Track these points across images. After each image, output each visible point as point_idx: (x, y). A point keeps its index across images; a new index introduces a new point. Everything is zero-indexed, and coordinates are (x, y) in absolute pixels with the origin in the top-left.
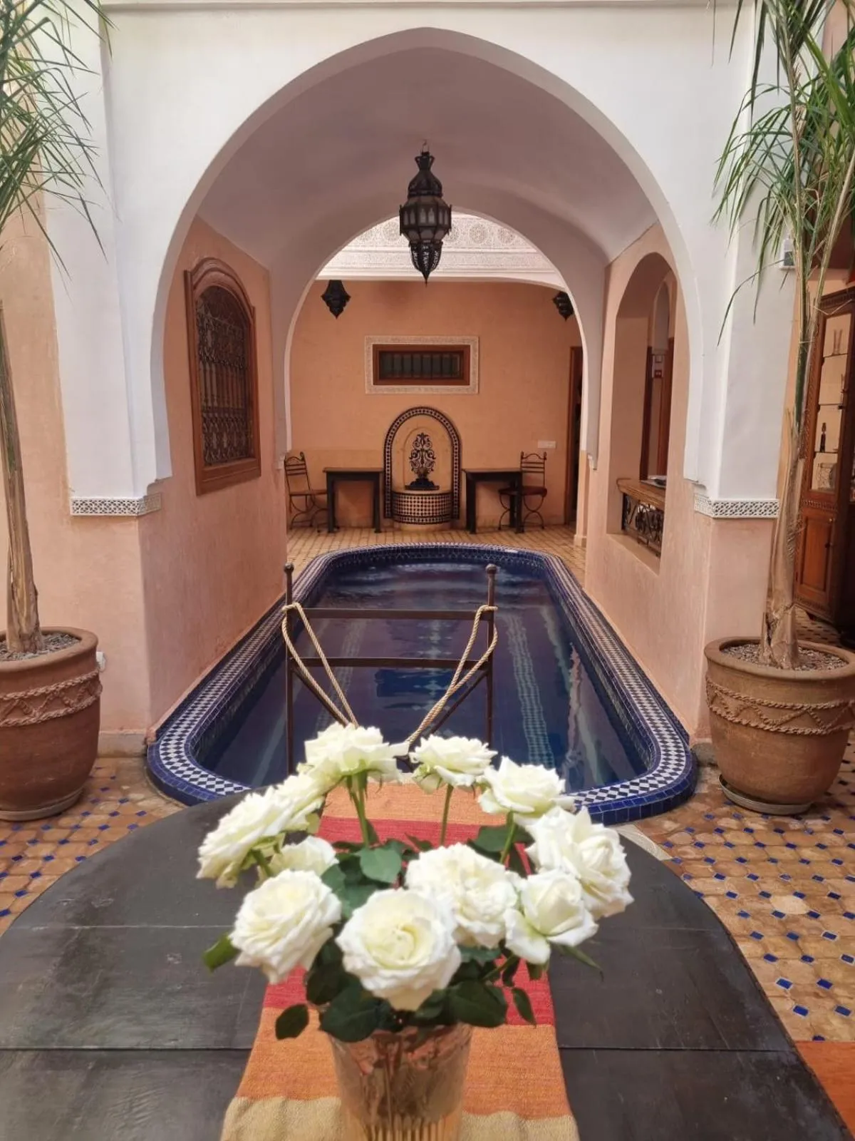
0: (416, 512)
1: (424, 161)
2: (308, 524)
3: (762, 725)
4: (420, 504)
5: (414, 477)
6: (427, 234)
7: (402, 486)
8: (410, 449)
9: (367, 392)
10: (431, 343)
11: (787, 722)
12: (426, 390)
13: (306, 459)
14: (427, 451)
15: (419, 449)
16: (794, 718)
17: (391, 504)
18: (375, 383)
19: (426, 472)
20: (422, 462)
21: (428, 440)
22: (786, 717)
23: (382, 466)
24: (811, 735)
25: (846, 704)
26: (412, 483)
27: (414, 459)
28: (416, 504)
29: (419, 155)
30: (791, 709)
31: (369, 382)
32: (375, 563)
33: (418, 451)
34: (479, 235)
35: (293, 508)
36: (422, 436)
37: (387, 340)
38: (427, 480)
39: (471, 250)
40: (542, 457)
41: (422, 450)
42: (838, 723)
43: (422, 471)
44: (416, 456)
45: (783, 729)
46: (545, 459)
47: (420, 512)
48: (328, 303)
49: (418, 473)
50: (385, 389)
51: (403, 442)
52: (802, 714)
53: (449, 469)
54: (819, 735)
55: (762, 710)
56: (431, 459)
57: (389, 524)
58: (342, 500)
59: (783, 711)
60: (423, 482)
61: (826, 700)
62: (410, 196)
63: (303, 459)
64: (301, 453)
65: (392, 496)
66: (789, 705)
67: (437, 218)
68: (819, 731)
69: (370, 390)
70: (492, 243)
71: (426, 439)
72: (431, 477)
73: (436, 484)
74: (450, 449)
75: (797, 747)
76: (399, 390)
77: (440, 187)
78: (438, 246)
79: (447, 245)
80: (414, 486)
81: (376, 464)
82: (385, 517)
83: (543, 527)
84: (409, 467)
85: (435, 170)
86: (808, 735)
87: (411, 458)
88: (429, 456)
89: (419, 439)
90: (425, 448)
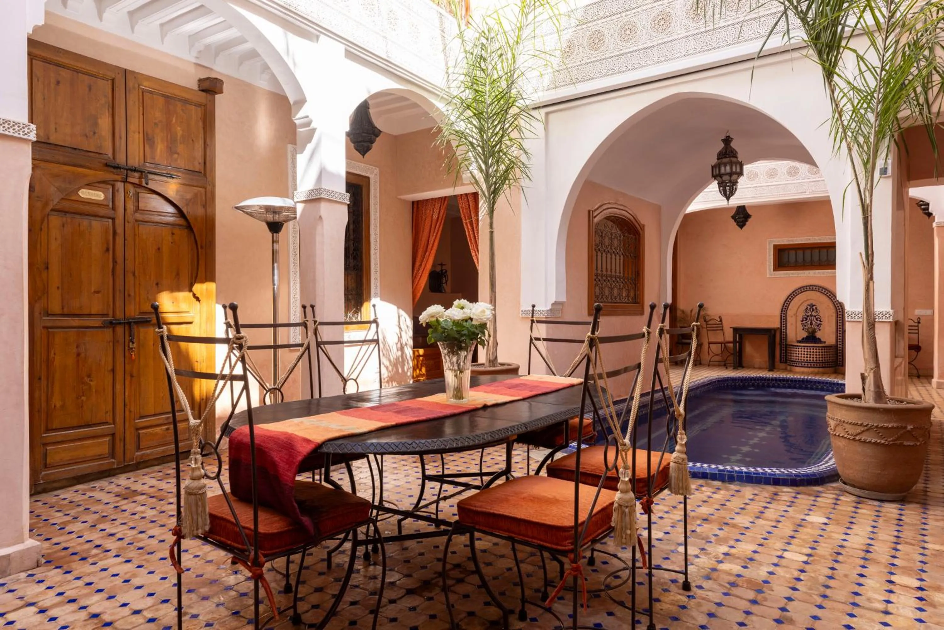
1: (727, 141)
2: (723, 363)
3: (846, 436)
5: (805, 335)
6: (726, 178)
7: (794, 340)
8: (801, 314)
9: (768, 276)
10: (819, 241)
11: (859, 434)
12: (814, 273)
13: (723, 321)
14: (815, 316)
15: (808, 314)
16: (863, 431)
17: (785, 352)
18: (775, 269)
19: (814, 331)
20: (811, 324)
21: (816, 308)
22: (859, 431)
23: (779, 326)
24: (875, 443)
25: (906, 427)
26: (803, 339)
27: (804, 322)
29: (724, 138)
30: (861, 425)
31: (770, 270)
32: (753, 385)
33: (808, 316)
35: (710, 352)
36: (812, 306)
37: (784, 241)
38: (815, 337)
40: (916, 321)
41: (811, 315)
42: (897, 439)
43: (810, 330)
44: (806, 319)
45: (857, 438)
46: (919, 322)
48: (735, 220)
49: (808, 332)
50: (781, 274)
51: (795, 309)
52: (869, 429)
53: (834, 329)
54: (883, 444)
55: (846, 426)
56: (819, 322)
57: (784, 367)
58: (748, 349)
59: (857, 427)
60: (812, 338)
61: (886, 422)
62: (718, 159)
63: (721, 321)
64: (720, 317)
65: (786, 348)
66: (860, 423)
67: (731, 168)
68: (883, 442)
69: (771, 275)
71: (814, 308)
72: (818, 335)
73: (823, 340)
74: (834, 315)
75: (869, 450)
76: (792, 274)
77: (736, 153)
78: (735, 183)
79: (742, 182)
80: (804, 340)
81: (775, 324)
82: (781, 362)
83: (919, 377)
84: (800, 327)
85: (734, 145)
86: (874, 443)
87: (802, 321)
88: (817, 319)
89: (809, 307)
90: (814, 314)
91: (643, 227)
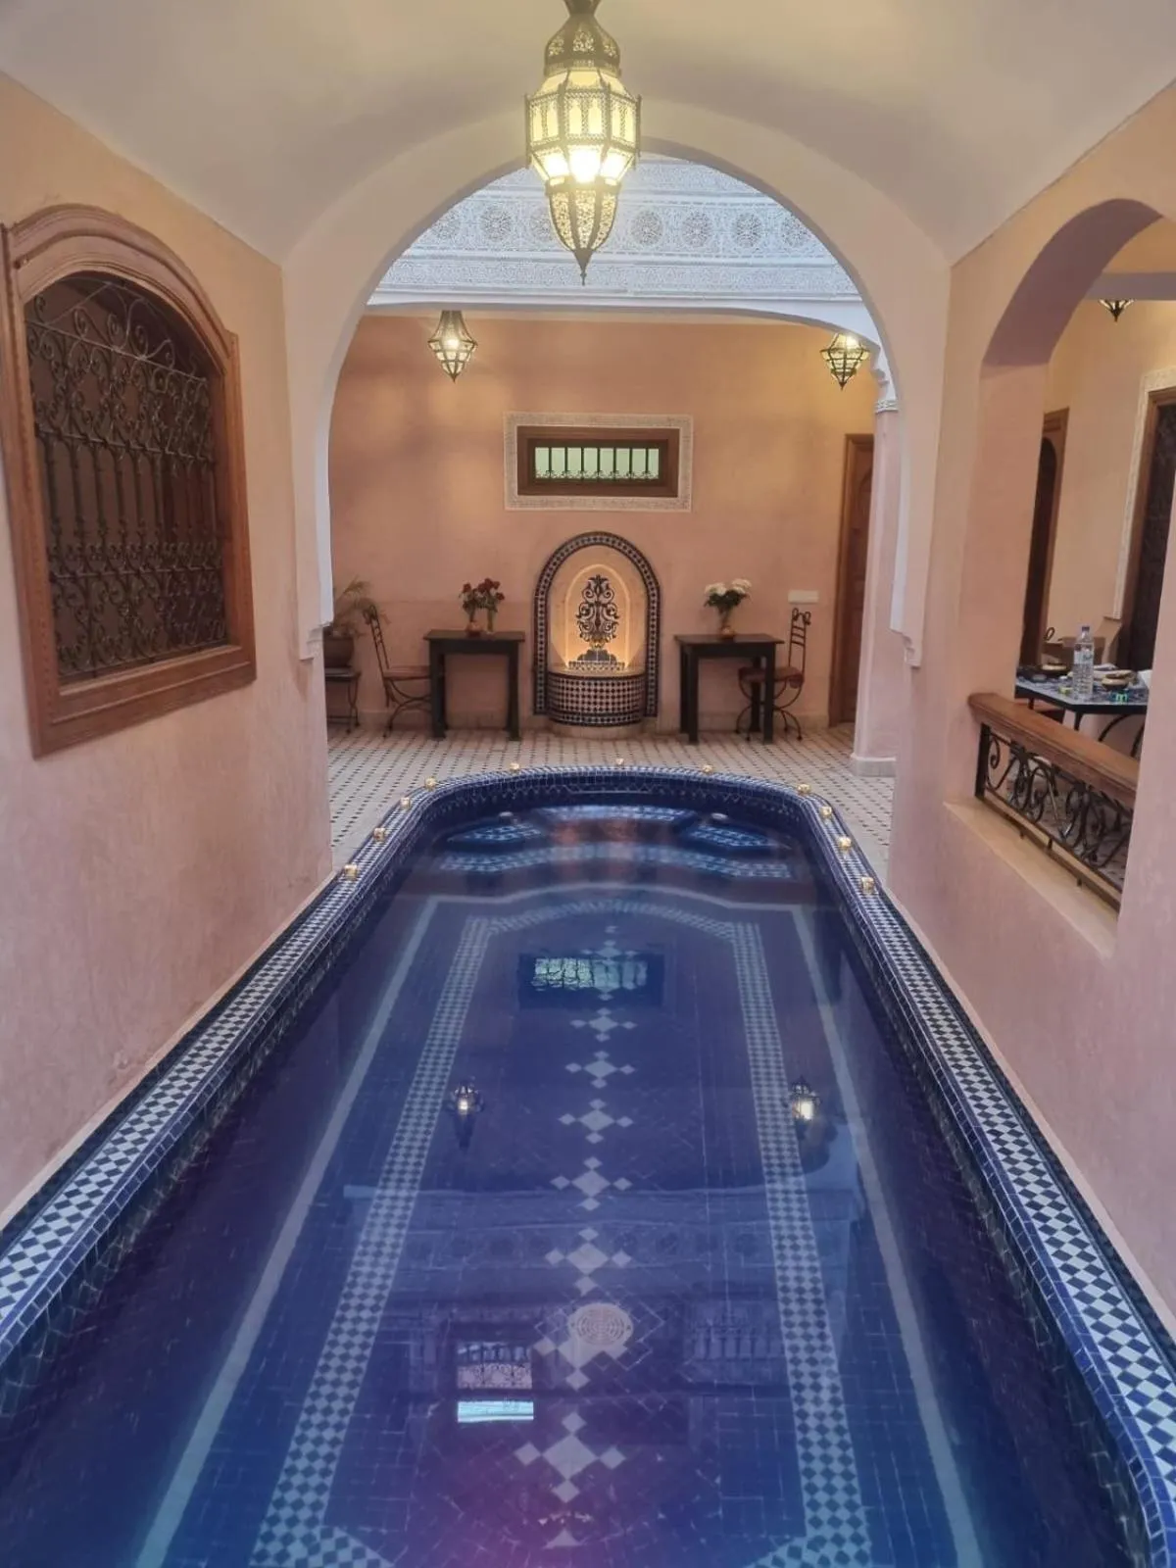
0: (586, 706)
4: (592, 693)
5: (584, 647)
8: (577, 601)
9: (506, 508)
10: (614, 426)
12: (603, 503)
14: (605, 606)
15: (591, 601)
17: (546, 690)
18: (521, 493)
19: (604, 640)
20: (598, 623)
21: (607, 587)
23: (531, 628)
26: (580, 658)
27: (583, 618)
28: (586, 693)
31: (510, 491)
33: (591, 605)
34: (697, 231)
36: (599, 580)
37: (543, 419)
38: (605, 653)
39: (684, 259)
41: (598, 603)
43: (597, 637)
44: (588, 613)
47: (592, 707)
49: (591, 640)
50: (536, 503)
51: (567, 590)
53: (641, 635)
56: (613, 618)
57: (543, 724)
60: (598, 657)
65: (546, 678)
69: (512, 504)
70: (721, 246)
71: (603, 585)
72: (611, 647)
73: (620, 660)
74: (643, 602)
80: (583, 663)
81: (521, 624)
82: (536, 713)
84: (575, 630)
87: (579, 617)
88: (608, 612)
89: (593, 585)
90: (603, 600)
91: (229, 342)
